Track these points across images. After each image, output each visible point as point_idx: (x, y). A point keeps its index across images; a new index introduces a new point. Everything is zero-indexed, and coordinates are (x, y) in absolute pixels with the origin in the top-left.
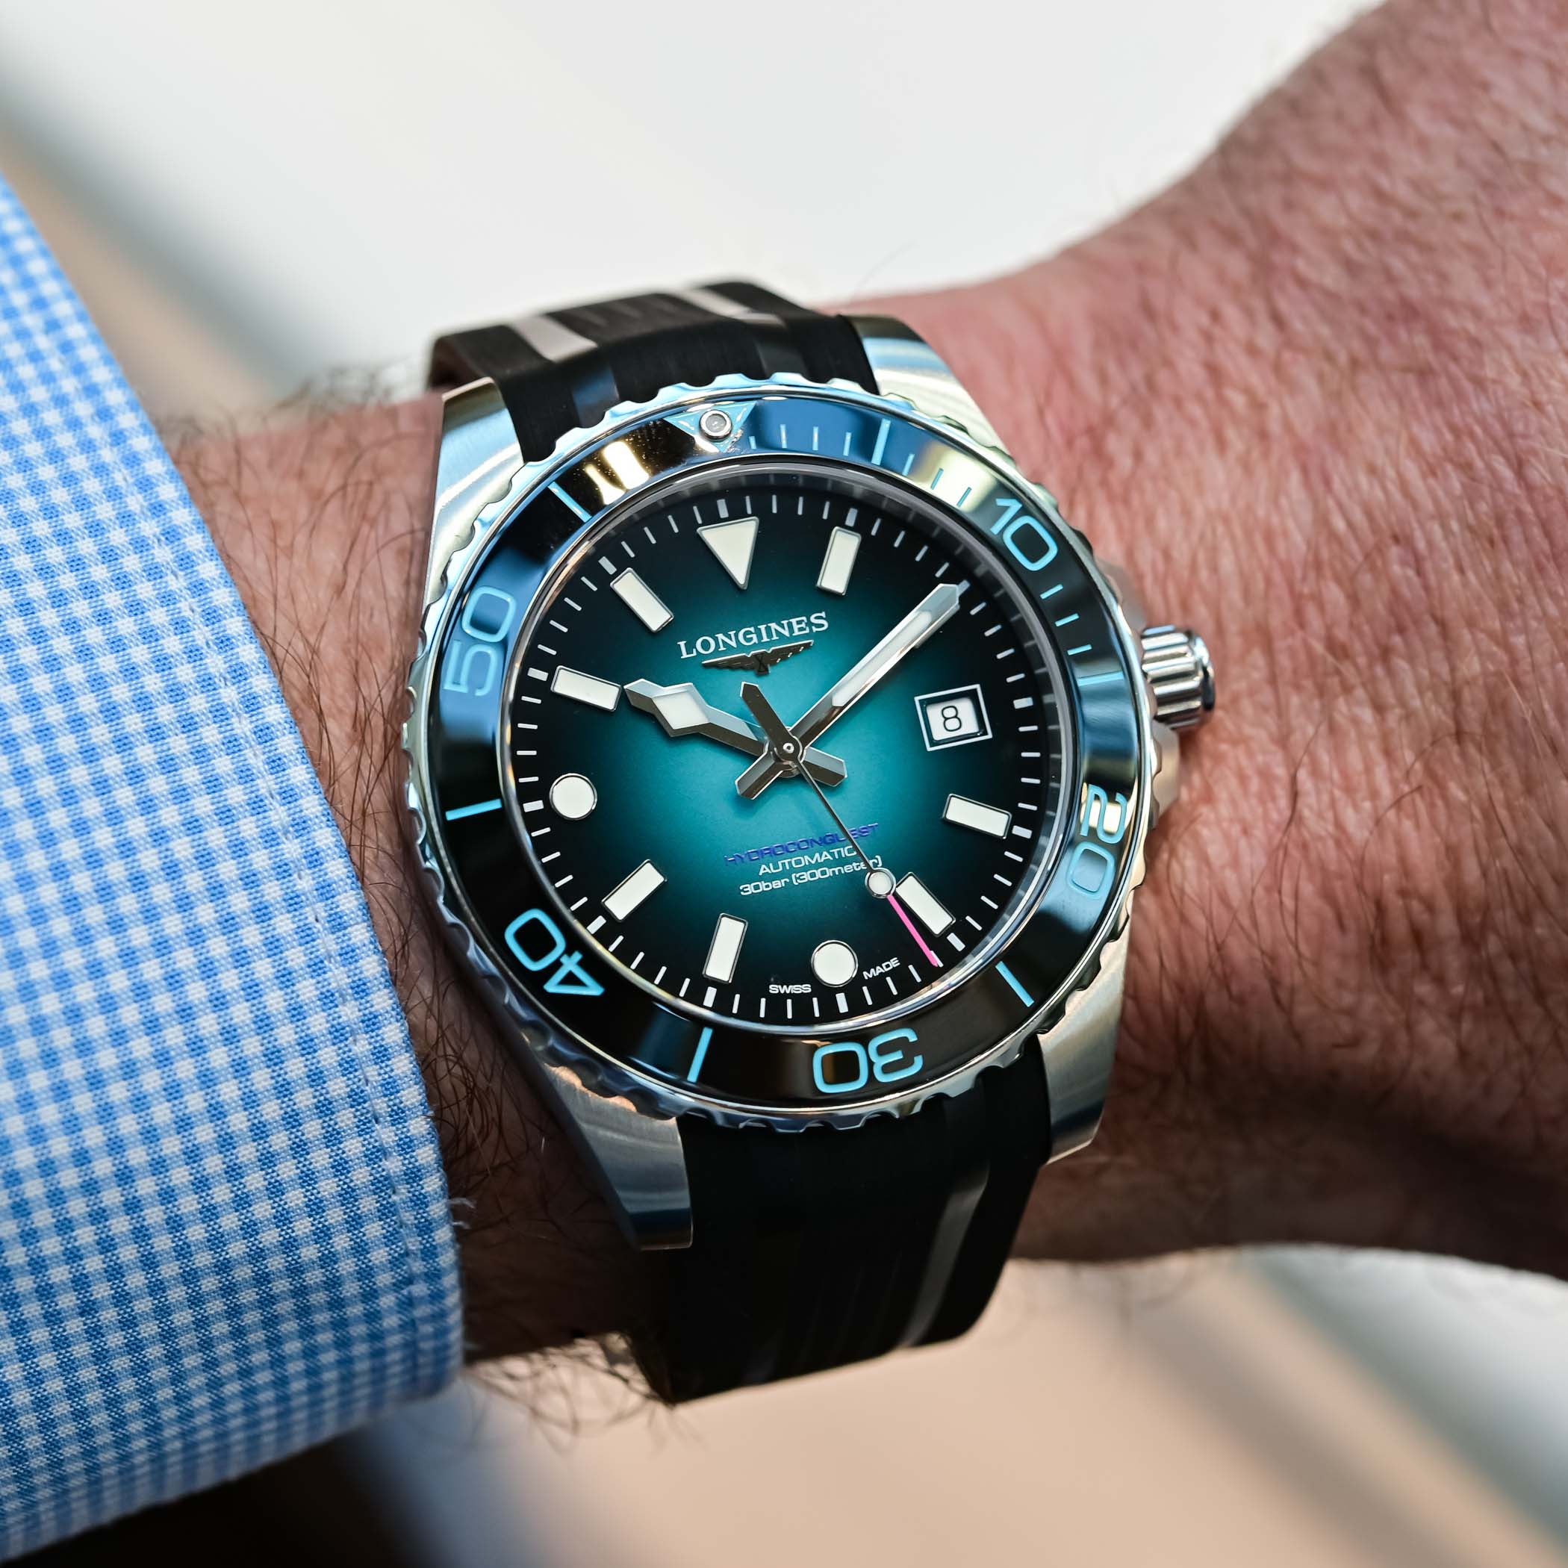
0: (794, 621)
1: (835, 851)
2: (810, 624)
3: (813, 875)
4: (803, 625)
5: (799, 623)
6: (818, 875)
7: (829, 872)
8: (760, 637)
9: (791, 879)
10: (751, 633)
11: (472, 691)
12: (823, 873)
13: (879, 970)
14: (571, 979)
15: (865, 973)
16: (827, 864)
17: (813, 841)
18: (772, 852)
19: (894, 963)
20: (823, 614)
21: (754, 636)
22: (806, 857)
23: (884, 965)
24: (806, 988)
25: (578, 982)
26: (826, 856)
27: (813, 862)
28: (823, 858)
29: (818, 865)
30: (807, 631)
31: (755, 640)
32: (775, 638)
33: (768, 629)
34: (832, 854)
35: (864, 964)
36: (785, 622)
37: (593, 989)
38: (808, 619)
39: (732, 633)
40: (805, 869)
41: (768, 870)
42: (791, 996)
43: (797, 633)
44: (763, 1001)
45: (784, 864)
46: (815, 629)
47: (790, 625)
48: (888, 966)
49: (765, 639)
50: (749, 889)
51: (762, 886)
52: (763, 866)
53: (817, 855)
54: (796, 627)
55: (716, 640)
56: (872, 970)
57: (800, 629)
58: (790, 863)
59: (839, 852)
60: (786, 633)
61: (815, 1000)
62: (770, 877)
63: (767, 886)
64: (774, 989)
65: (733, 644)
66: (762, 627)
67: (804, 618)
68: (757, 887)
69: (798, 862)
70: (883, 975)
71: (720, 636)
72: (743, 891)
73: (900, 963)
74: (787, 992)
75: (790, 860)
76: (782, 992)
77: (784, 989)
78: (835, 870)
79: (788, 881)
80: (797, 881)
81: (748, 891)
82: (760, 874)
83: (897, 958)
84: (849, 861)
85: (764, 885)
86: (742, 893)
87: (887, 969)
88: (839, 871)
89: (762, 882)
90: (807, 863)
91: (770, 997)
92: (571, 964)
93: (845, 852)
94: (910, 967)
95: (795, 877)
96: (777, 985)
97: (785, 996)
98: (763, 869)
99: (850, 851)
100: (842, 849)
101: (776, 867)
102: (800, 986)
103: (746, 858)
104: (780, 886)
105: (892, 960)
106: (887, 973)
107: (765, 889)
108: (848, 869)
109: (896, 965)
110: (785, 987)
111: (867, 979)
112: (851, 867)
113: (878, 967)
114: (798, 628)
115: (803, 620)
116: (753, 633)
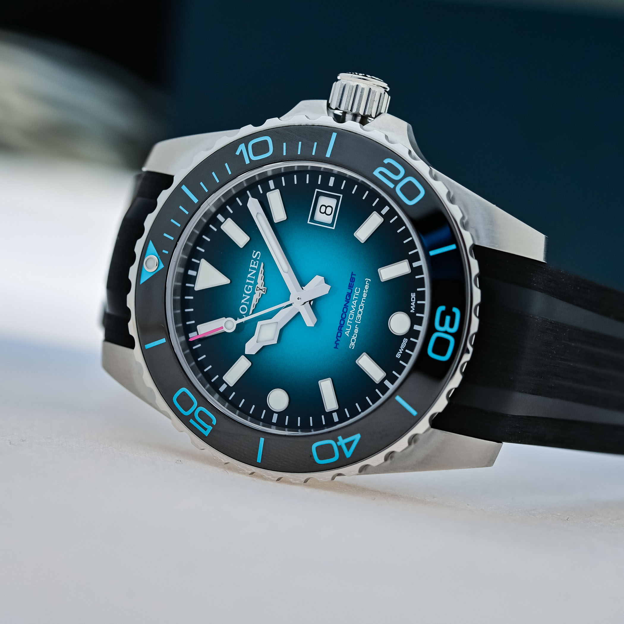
0: (251, 266)
1: (354, 297)
2: (255, 260)
3: (360, 313)
4: (255, 262)
5: (253, 264)
6: (361, 310)
7: (362, 305)
8: (251, 284)
10: (247, 287)
11: (212, 425)
12: (361, 307)
13: (413, 304)
14: (349, 445)
15: (411, 311)
16: (358, 303)
17: (345, 305)
18: (341, 326)
19: (413, 295)
20: (254, 251)
21: (249, 286)
22: (351, 312)
23: (412, 301)
24: (405, 341)
25: (352, 442)
26: (354, 302)
27: (354, 310)
28: (355, 304)
29: (357, 309)
30: (258, 262)
31: (251, 287)
32: (254, 278)
33: (249, 279)
34: (355, 299)
35: (406, 310)
36: (250, 270)
37: (357, 437)
39: (244, 295)
40: (356, 315)
42: (405, 349)
43: (256, 267)
44: (401, 362)
45: (349, 323)
46: (258, 258)
47: (252, 268)
48: (413, 299)
49: (253, 282)
50: (353, 344)
52: (346, 333)
53: (352, 306)
54: (254, 266)
55: (243, 304)
56: (412, 307)
58: (350, 320)
59: (356, 296)
60: (255, 272)
61: (412, 339)
62: (352, 333)
63: (355, 336)
64: (398, 356)
65: (248, 297)
66: (247, 281)
67: (252, 260)
68: (353, 341)
69: (351, 316)
70: (416, 304)
71: (243, 301)
72: (352, 347)
73: (415, 293)
74: (403, 350)
75: (349, 319)
76: (401, 352)
77: (401, 351)
78: (362, 301)
79: (357, 325)
80: (359, 321)
81: (353, 345)
82: (348, 336)
83: (412, 293)
84: (361, 293)
85: (354, 337)
86: (353, 348)
87: (415, 300)
88: (364, 300)
89: (352, 337)
90: (354, 313)
91: (401, 359)
92: (342, 442)
93: (357, 293)
94: (418, 290)
95: (357, 321)
96: (398, 353)
97: (404, 352)
98: (347, 333)
99: (357, 291)
100: (355, 294)
101: (349, 327)
102: (403, 343)
103: (339, 338)
104: (358, 330)
105: (412, 296)
106: (416, 301)
107: (356, 337)
108: (365, 295)
109: (415, 296)
110: (400, 350)
111: (414, 312)
112: (365, 293)
113: (412, 304)
114: (255, 265)
115: (253, 261)
116: (248, 286)
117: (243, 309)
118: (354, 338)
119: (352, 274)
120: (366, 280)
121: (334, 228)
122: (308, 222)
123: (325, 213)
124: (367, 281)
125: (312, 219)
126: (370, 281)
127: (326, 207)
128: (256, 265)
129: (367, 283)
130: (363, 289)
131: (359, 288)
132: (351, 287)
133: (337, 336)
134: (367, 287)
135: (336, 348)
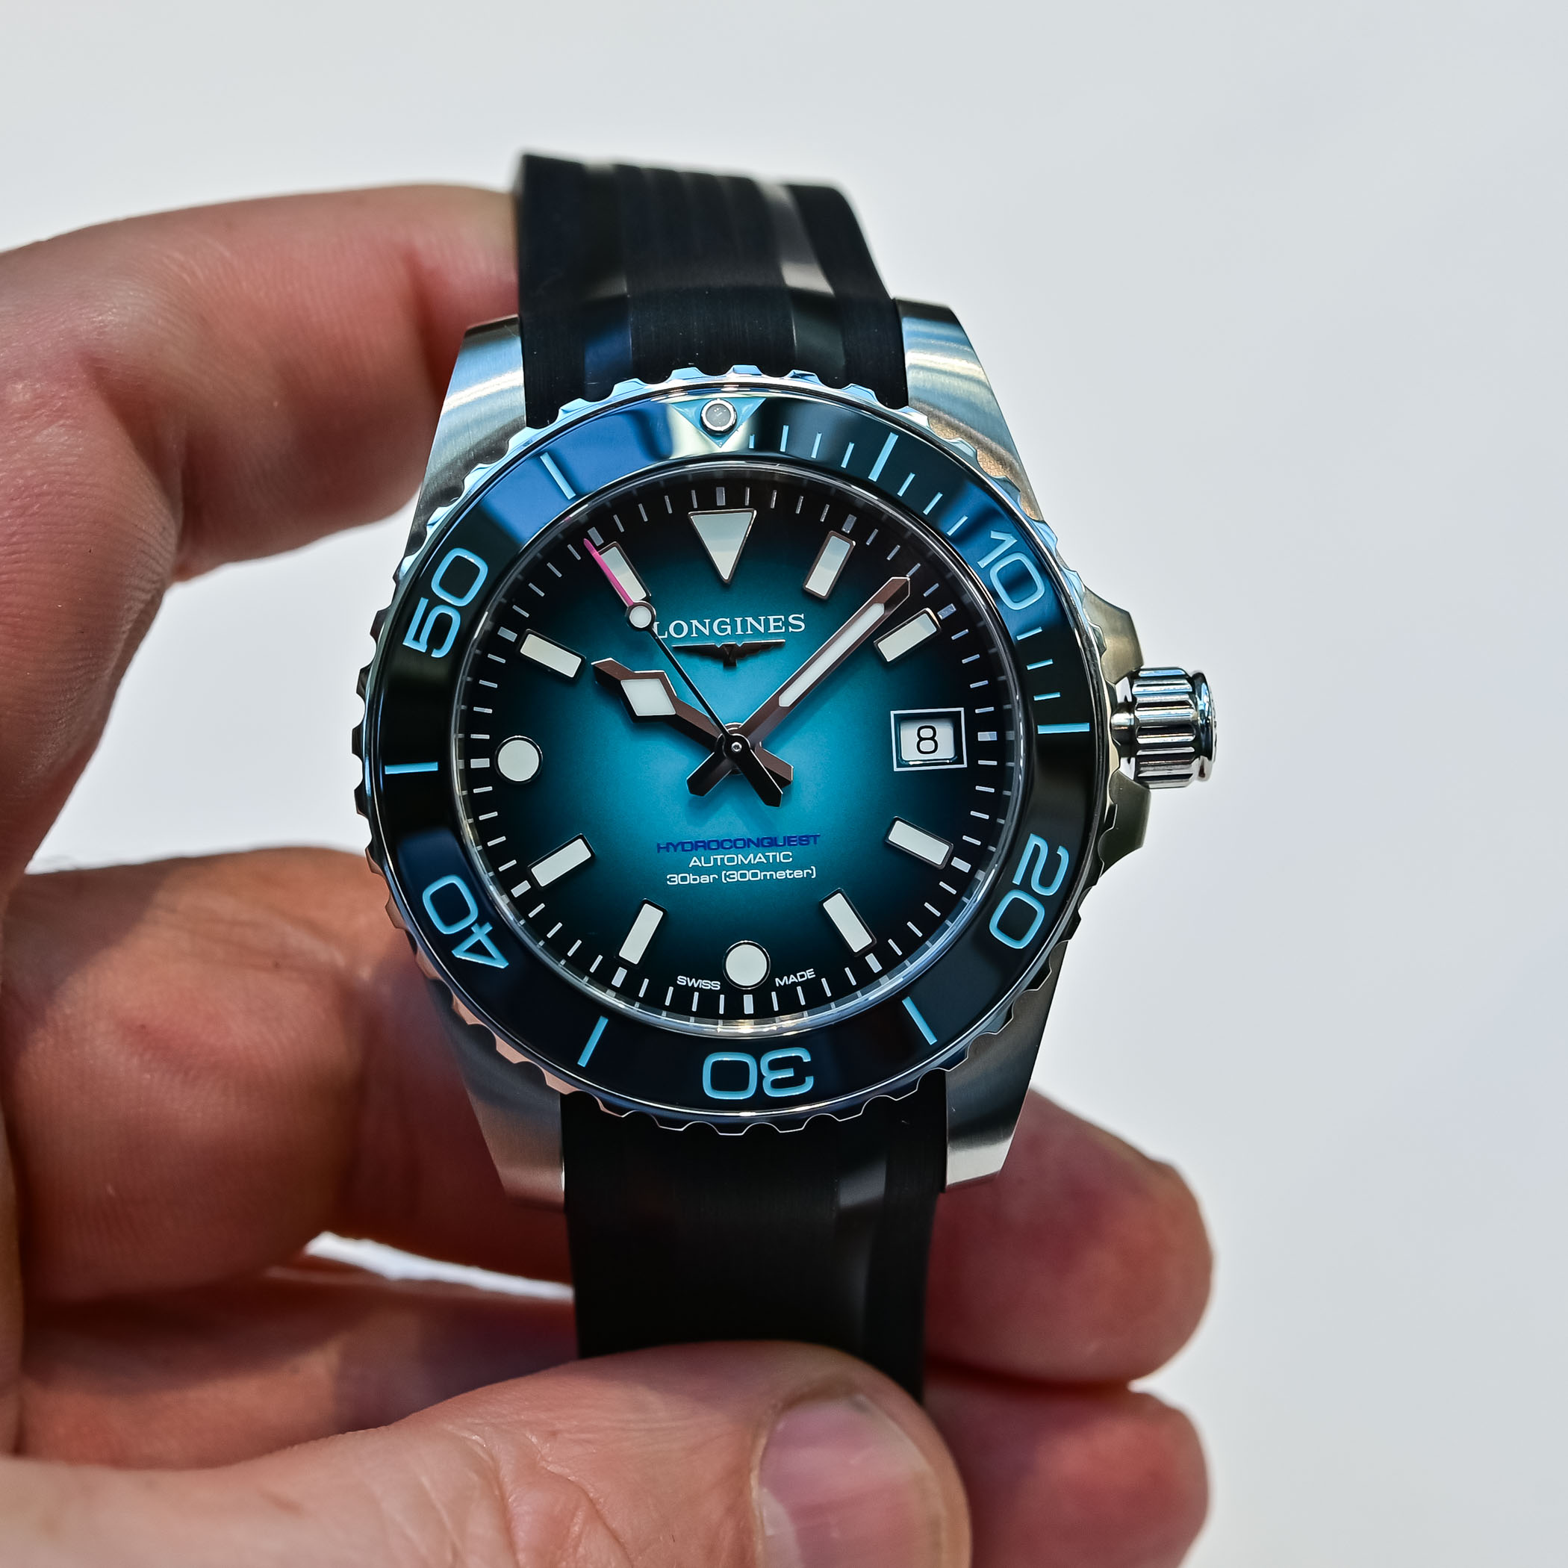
0: (771, 618)
1: (771, 854)
2: (787, 624)
3: (743, 876)
4: (780, 624)
5: (775, 621)
6: (749, 876)
7: (760, 876)
8: (734, 629)
9: (720, 877)
10: (725, 623)
11: (429, 651)
12: (755, 875)
13: (793, 979)
14: (478, 949)
15: (777, 980)
16: (760, 866)
17: (749, 840)
18: (706, 845)
19: (809, 974)
20: (802, 616)
21: (729, 627)
22: (740, 856)
23: (798, 975)
24: (715, 985)
25: (485, 953)
26: (760, 858)
27: (746, 862)
28: (757, 860)
29: (749, 867)
30: (783, 630)
32: (749, 632)
33: (744, 623)
34: (767, 858)
35: (776, 968)
36: (762, 618)
37: (501, 964)
38: (786, 618)
39: (707, 621)
40: (737, 868)
41: (698, 863)
42: (698, 989)
43: (772, 630)
44: (671, 989)
45: (715, 860)
46: (791, 629)
47: (767, 621)
48: (802, 976)
49: (739, 632)
50: (677, 879)
52: (695, 858)
53: (751, 856)
54: (772, 624)
55: (690, 626)
56: (785, 978)
58: (722, 860)
59: (774, 857)
60: (762, 629)
61: (722, 997)
62: (698, 871)
63: (695, 880)
64: (682, 980)
65: (707, 632)
66: (739, 620)
67: (783, 617)
68: (684, 879)
69: (731, 860)
70: (794, 984)
71: (695, 622)
72: (669, 880)
73: (814, 976)
74: (696, 986)
75: (723, 856)
76: (690, 985)
77: (692, 982)
78: (768, 874)
79: (717, 877)
80: (725, 880)
81: (675, 881)
82: (690, 866)
83: (812, 970)
84: (783, 867)
85: (692, 877)
86: (668, 883)
87: (800, 980)
88: (771, 875)
89: (691, 875)
90: (740, 863)
91: (677, 988)
92: (481, 934)
93: (780, 857)
94: (824, 980)
95: (725, 874)
96: (687, 977)
97: (693, 989)
98: (694, 862)
99: (786, 857)
100: (778, 854)
101: (707, 861)
102: (709, 982)
103: (680, 847)
104: (708, 881)
105: (807, 971)
106: (799, 984)
107: (692, 882)
108: (780, 875)
109: (809, 977)
110: (694, 980)
111: (778, 985)
112: (784, 874)
113: (792, 976)
114: (774, 626)
115: (781, 619)
116: (728, 625)
117: (679, 629)
118: (690, 879)
119: (815, 837)
120: (812, 867)
121: (896, 769)
122: (893, 713)
123: (921, 739)
124: (810, 872)
125: (901, 719)
126: (813, 877)
127: (932, 739)
128: (776, 627)
129: (807, 873)
130: (792, 867)
131: (791, 859)
132: (788, 841)
133: (683, 844)
134: (798, 874)
135: (659, 848)
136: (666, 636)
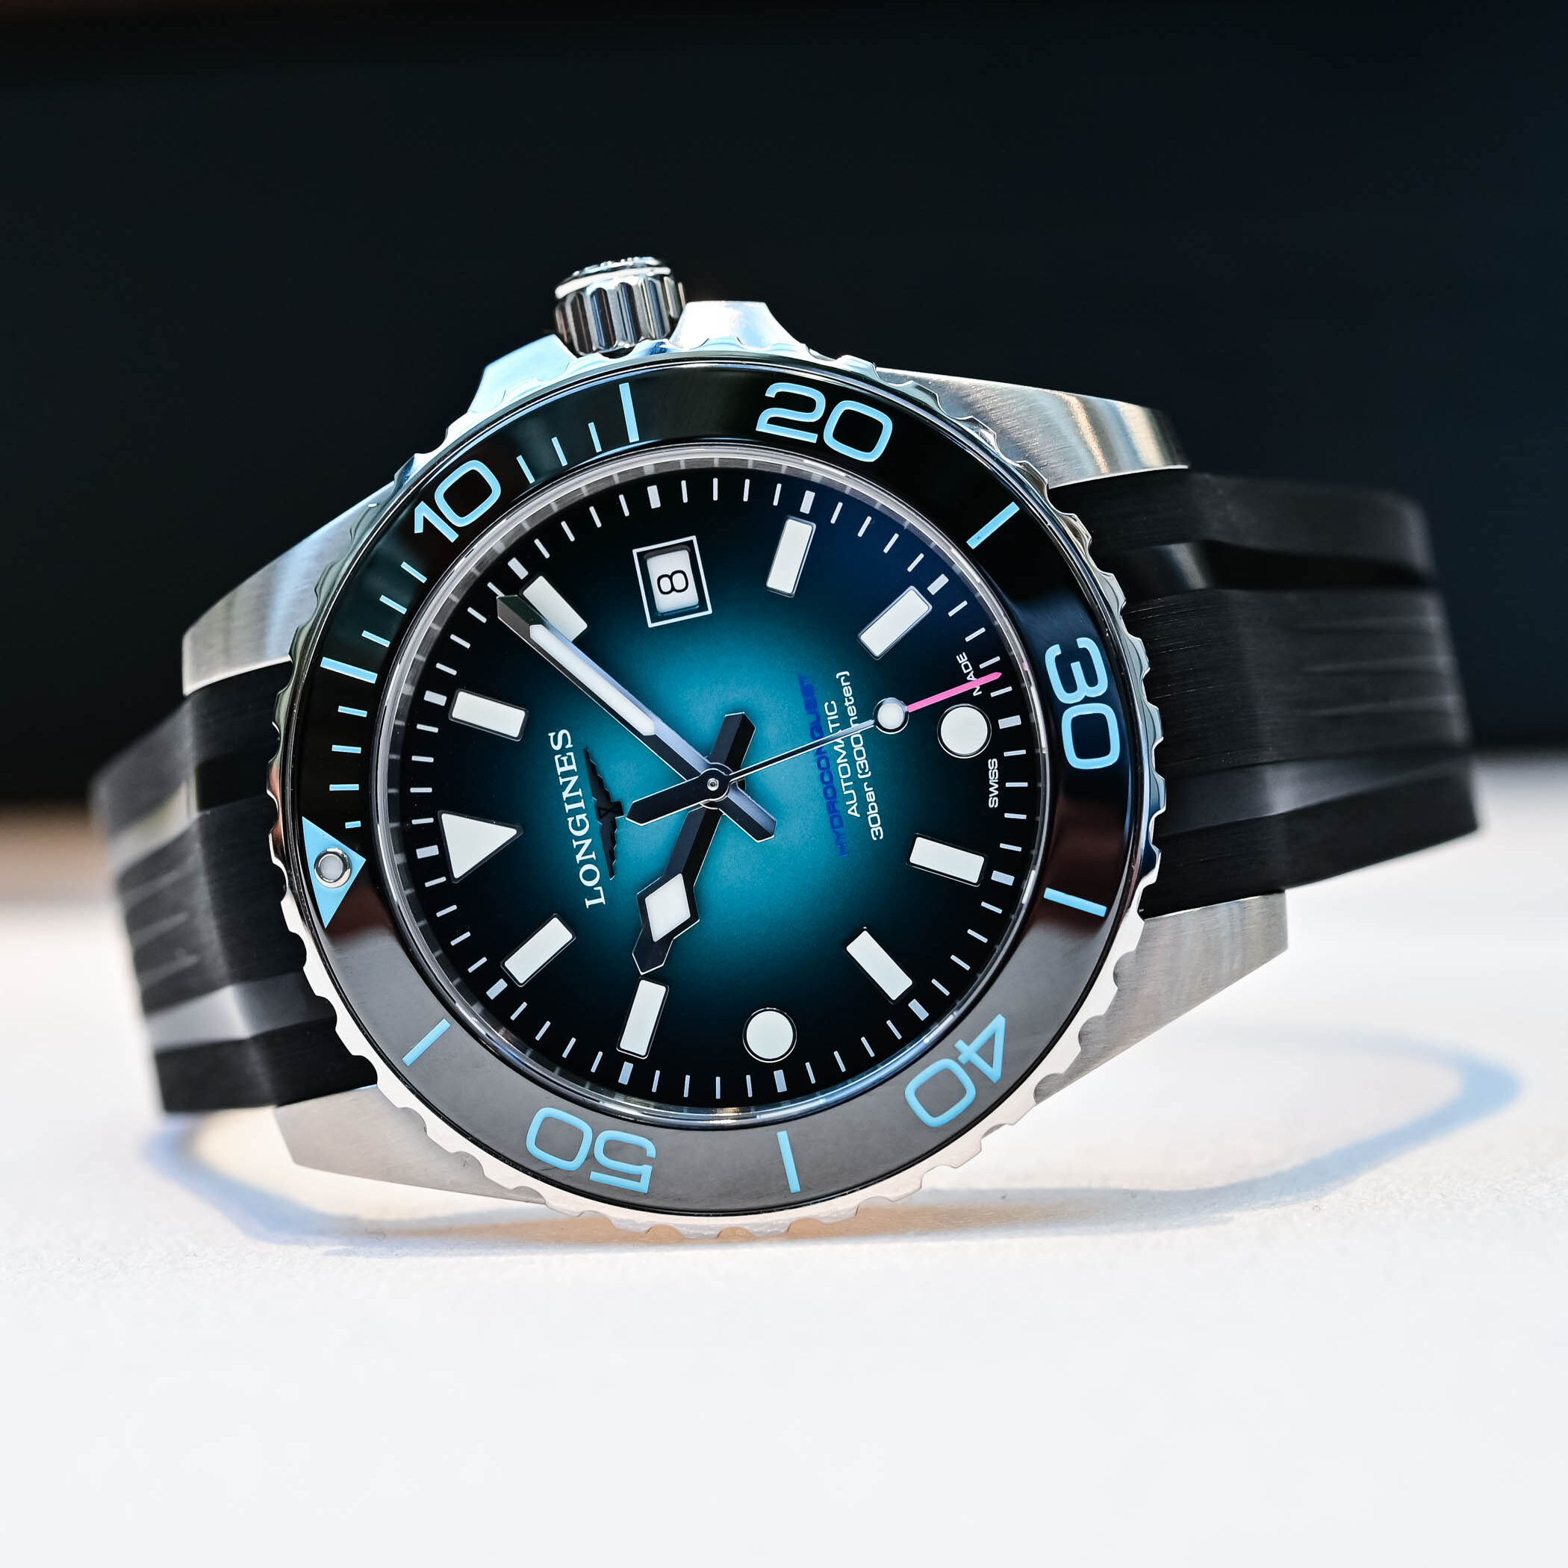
0: (560, 770)
1: (831, 726)
2: (563, 751)
3: (859, 754)
4: (565, 759)
5: (562, 764)
6: (859, 747)
8: (579, 811)
9: (864, 780)
11: (649, 1161)
12: (857, 741)
13: (971, 677)
14: (986, 1052)
15: (974, 695)
17: (818, 753)
18: (832, 802)
19: (963, 659)
22: (839, 761)
23: (965, 672)
24: (993, 764)
25: (989, 1043)
27: (844, 753)
29: (848, 748)
30: (571, 754)
31: (583, 816)
32: (580, 793)
33: (570, 800)
35: (964, 697)
36: (562, 781)
37: (997, 1025)
38: (557, 752)
40: (852, 762)
41: (854, 807)
42: (1001, 782)
43: (573, 767)
44: (1005, 815)
45: (847, 788)
46: (569, 745)
47: (565, 774)
48: (966, 667)
50: (876, 829)
51: (873, 813)
52: (849, 812)
53: (836, 748)
54: (567, 768)
55: (583, 863)
57: (570, 763)
58: (846, 781)
59: (833, 722)
61: (1007, 754)
62: (863, 806)
63: (873, 808)
64: (993, 802)
65: (588, 842)
67: (556, 758)
68: (874, 820)
69: (845, 772)
70: (978, 673)
71: (579, 858)
72: (878, 837)
73: (964, 654)
74: (997, 786)
75: (842, 780)
76: (996, 793)
77: (994, 790)
79: (866, 784)
80: (867, 773)
81: (879, 830)
82: (859, 816)
83: (957, 657)
84: (842, 710)
85: (871, 812)
86: (881, 838)
87: (971, 668)
89: (868, 813)
90: (846, 760)
91: (1002, 808)
92: (968, 1052)
93: (831, 715)
94: (967, 640)
95: (861, 774)
96: (989, 798)
97: (1001, 789)
98: (853, 812)
99: (831, 708)
100: (829, 718)
101: (850, 797)
102: (990, 772)
103: (839, 831)
104: (873, 793)
105: (960, 662)
106: (975, 668)
107: (876, 811)
108: (852, 712)
109: (966, 658)
110: (991, 789)
111: (980, 693)
112: (850, 707)
113: (968, 678)
117: (589, 875)
119: (801, 680)
120: (837, 677)
124: (843, 678)
126: (848, 675)
129: (845, 681)
130: (840, 700)
131: (833, 702)
132: (812, 709)
133: (833, 826)
134: (847, 691)
136: (600, 888)
